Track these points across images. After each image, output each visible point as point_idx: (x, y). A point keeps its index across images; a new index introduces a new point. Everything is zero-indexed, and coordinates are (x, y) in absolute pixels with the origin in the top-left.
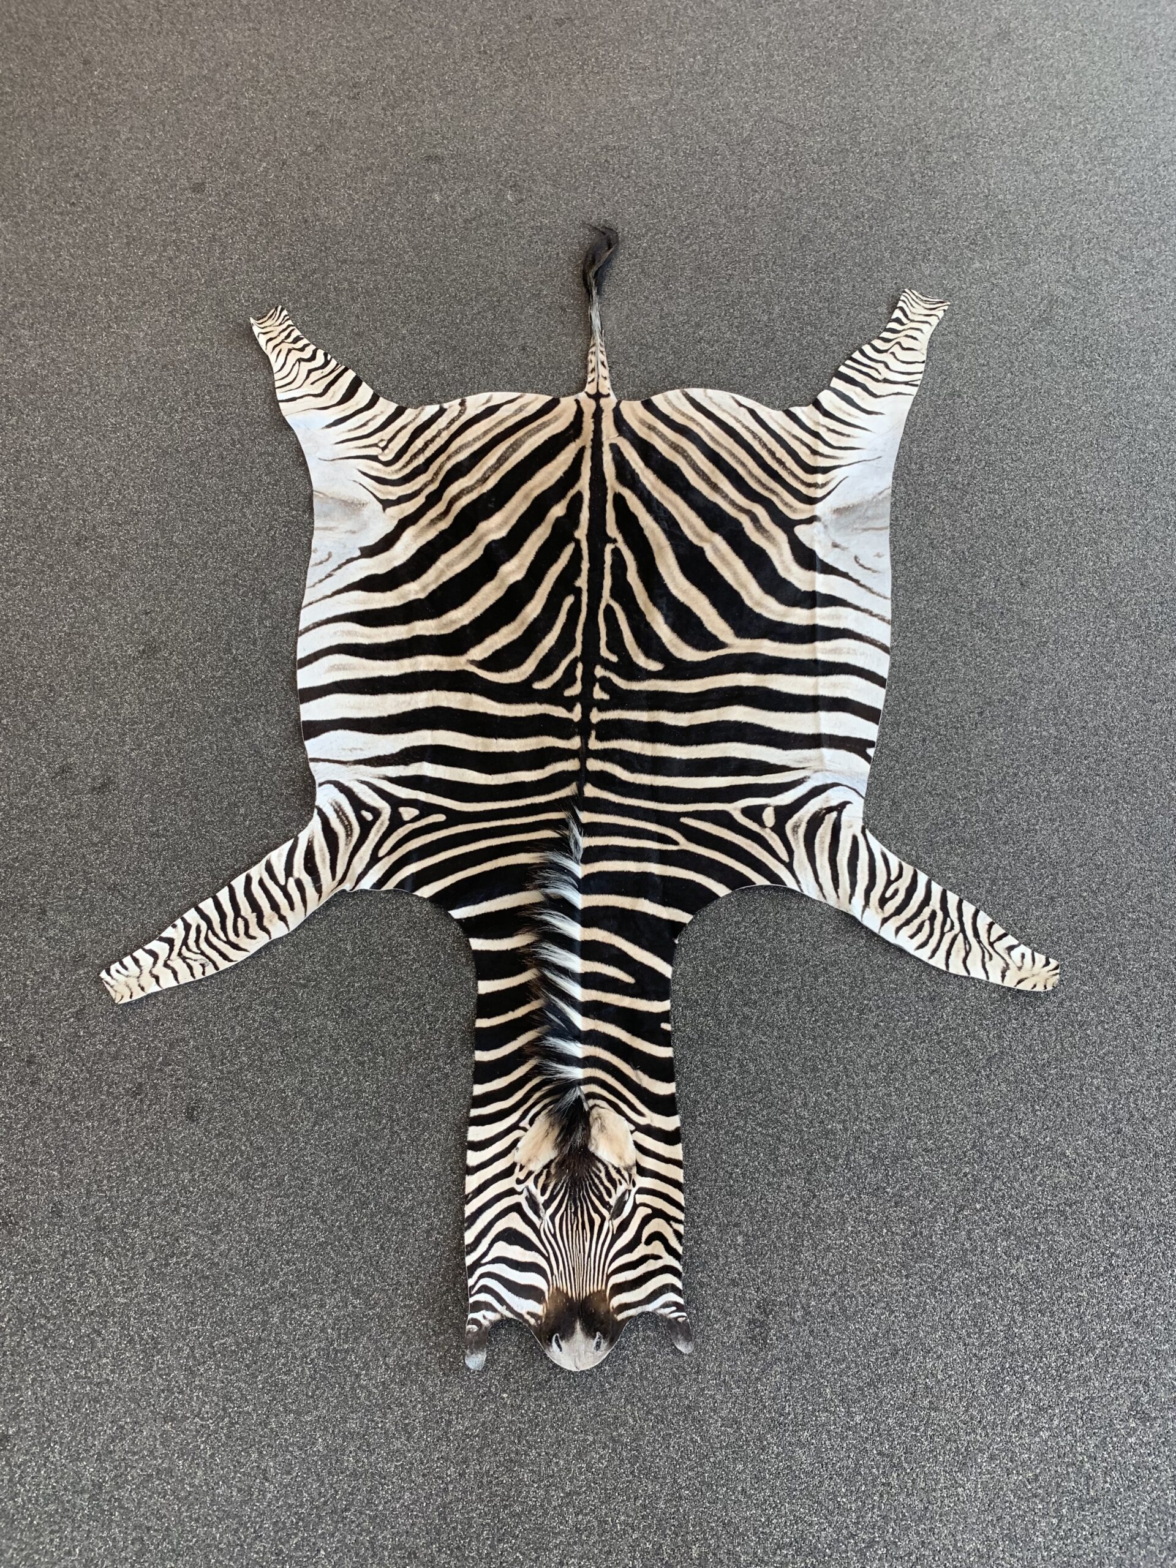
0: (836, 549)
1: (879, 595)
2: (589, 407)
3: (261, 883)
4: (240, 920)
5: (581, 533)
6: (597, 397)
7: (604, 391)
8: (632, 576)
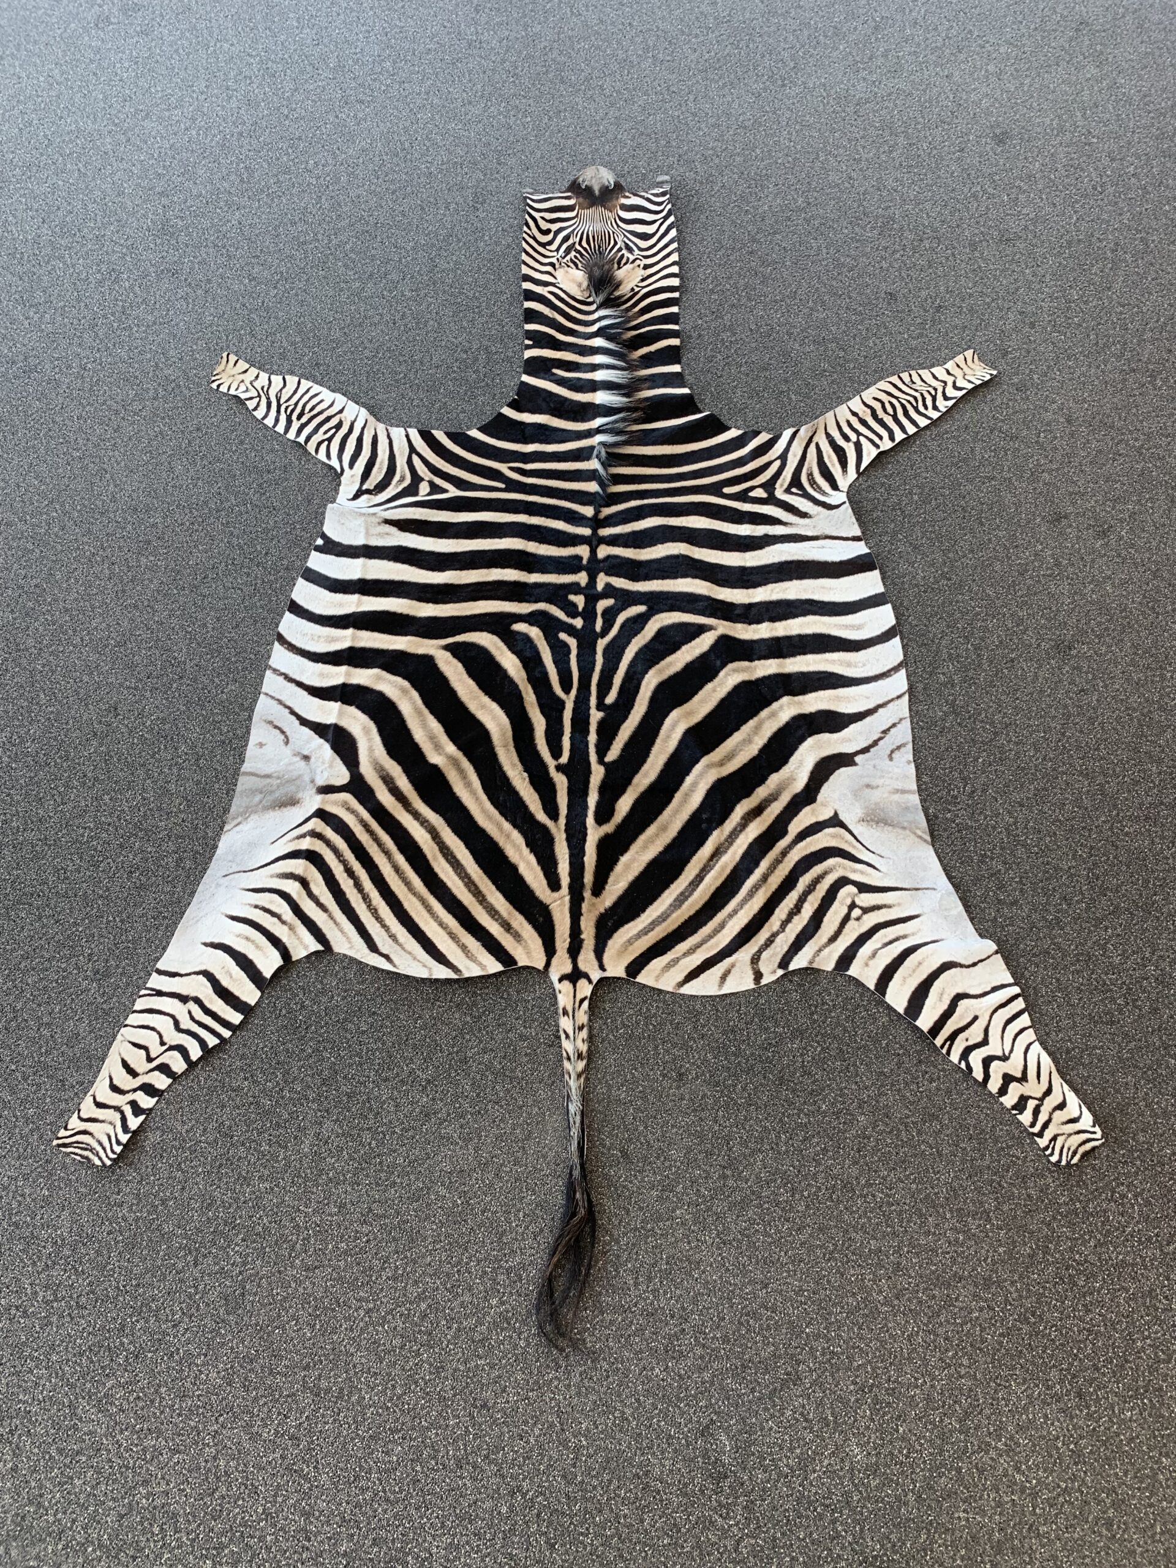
0: (306, 753)
1: (273, 698)
2: (587, 961)
5: (598, 773)
6: (575, 976)
7: (567, 986)
8: (539, 723)
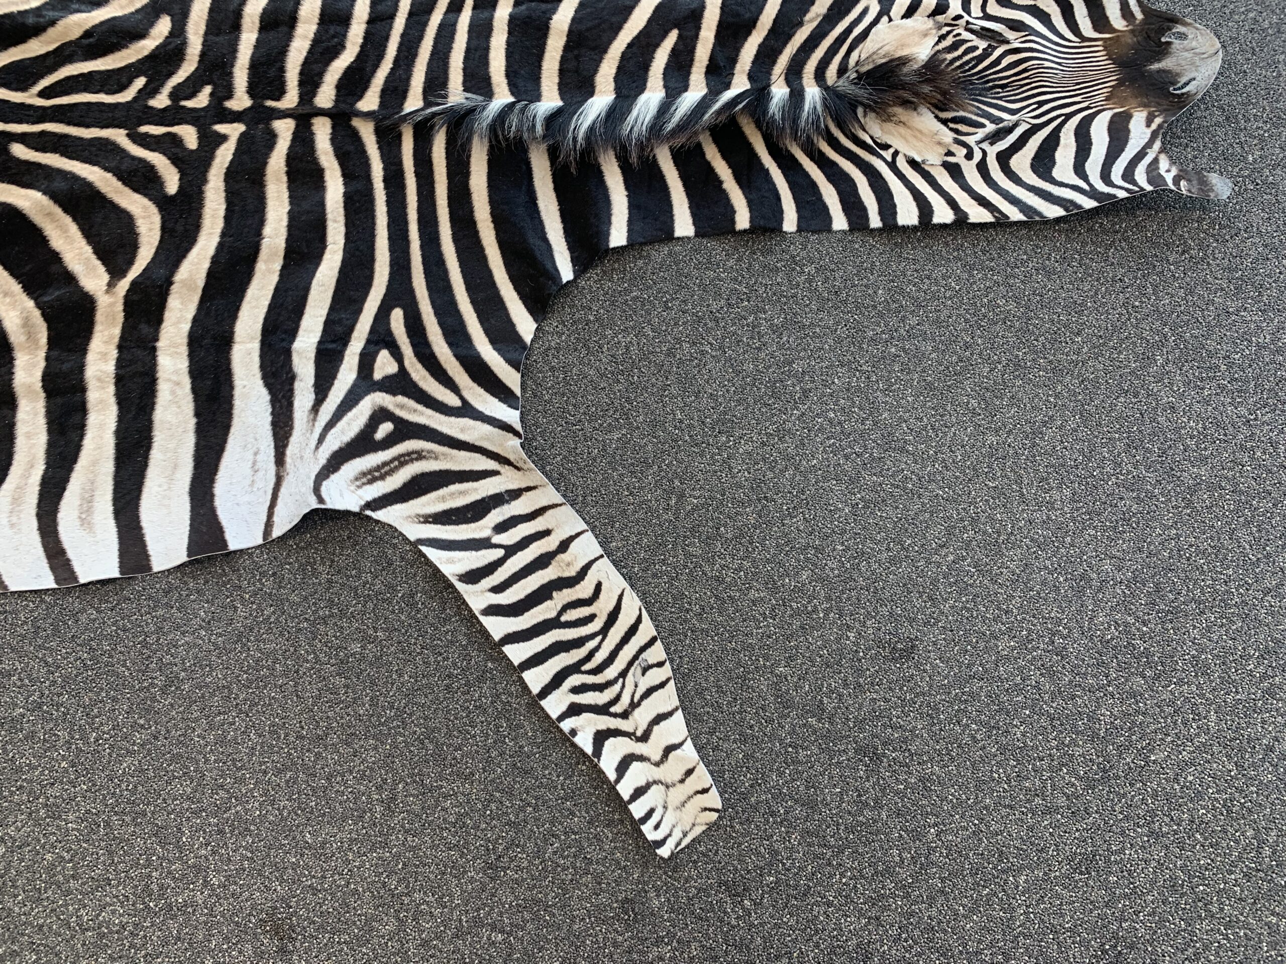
3: (498, 589)
4: (563, 619)
